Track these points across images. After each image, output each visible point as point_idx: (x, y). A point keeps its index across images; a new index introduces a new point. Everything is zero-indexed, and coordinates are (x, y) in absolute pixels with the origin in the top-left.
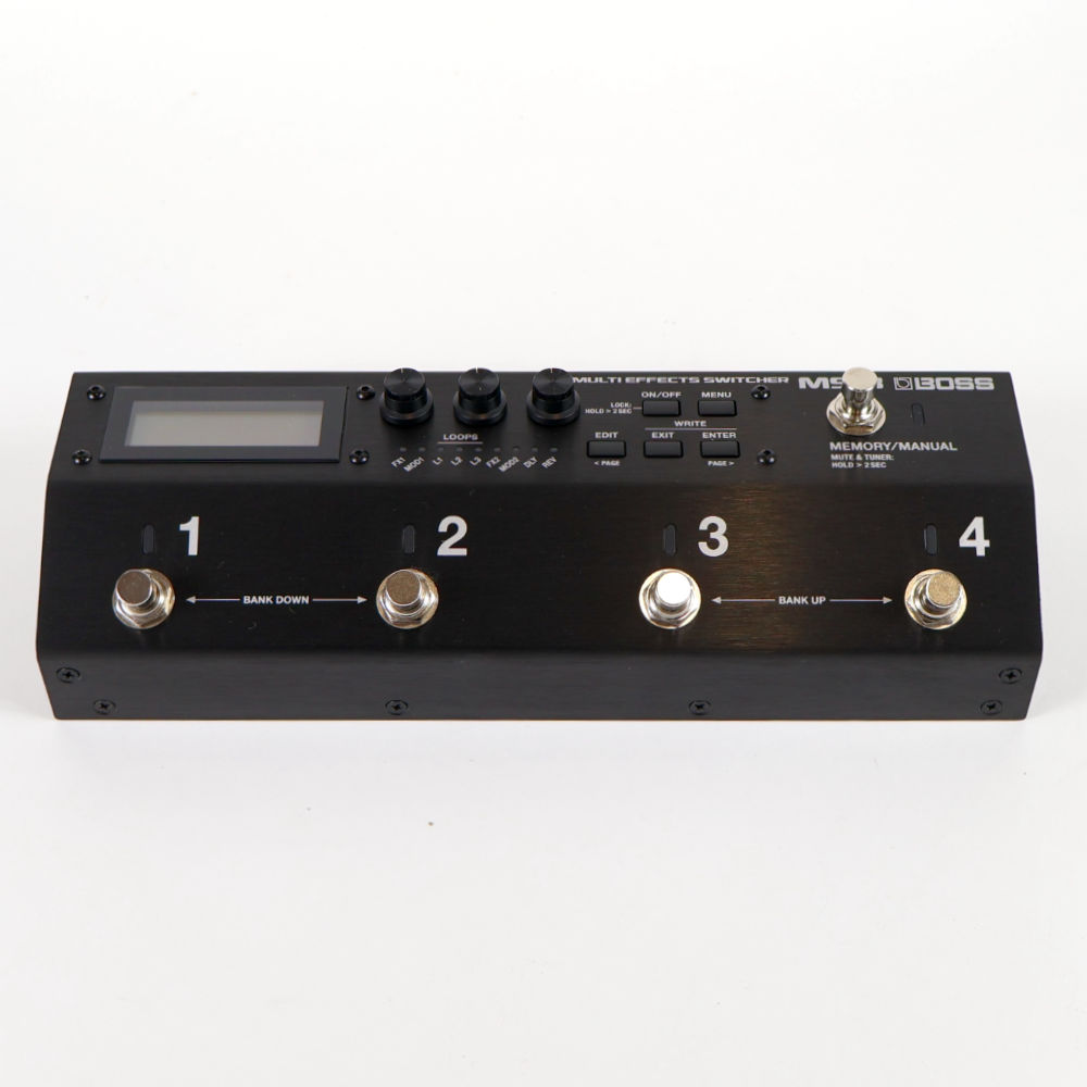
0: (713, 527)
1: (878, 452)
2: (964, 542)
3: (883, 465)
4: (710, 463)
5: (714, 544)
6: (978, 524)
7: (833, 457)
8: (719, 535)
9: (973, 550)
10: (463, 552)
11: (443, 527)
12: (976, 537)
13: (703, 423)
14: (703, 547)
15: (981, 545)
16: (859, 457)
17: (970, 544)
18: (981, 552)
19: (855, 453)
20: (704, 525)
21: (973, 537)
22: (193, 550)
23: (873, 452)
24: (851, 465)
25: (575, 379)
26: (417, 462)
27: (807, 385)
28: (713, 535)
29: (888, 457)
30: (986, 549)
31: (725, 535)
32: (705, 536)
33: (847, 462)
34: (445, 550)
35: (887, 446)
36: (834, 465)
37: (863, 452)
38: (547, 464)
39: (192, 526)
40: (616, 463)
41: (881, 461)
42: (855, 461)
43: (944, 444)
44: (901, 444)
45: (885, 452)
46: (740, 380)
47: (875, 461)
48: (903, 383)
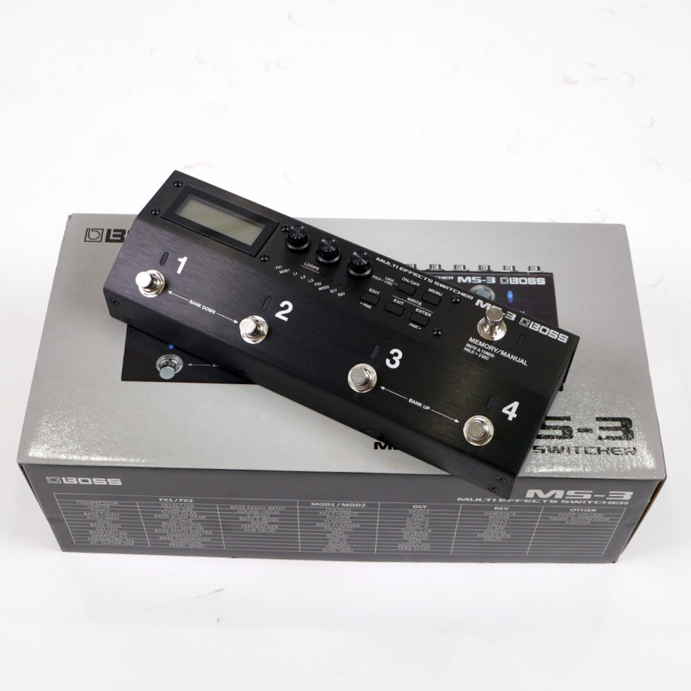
0: (396, 355)
1: (490, 351)
2: (505, 410)
3: (487, 358)
4: (411, 324)
5: (393, 362)
6: (515, 405)
7: (468, 345)
8: (397, 359)
9: (508, 416)
10: (286, 319)
11: (282, 305)
12: (511, 411)
13: (420, 304)
14: (388, 361)
15: (512, 415)
16: (479, 350)
17: (507, 412)
18: (510, 419)
19: (479, 347)
20: (392, 352)
21: (510, 410)
22: (179, 271)
23: (487, 350)
24: (473, 352)
25: (378, 259)
26: (286, 271)
27: (479, 305)
28: (394, 358)
29: (493, 356)
30: (514, 418)
31: (400, 360)
32: (391, 357)
33: (472, 349)
34: (279, 315)
35: (496, 350)
36: (465, 349)
37: (482, 348)
38: (340, 295)
39: (183, 261)
40: (369, 307)
41: (488, 356)
42: (476, 351)
43: (523, 360)
44: (503, 352)
45: (493, 352)
46: (451, 289)
47: (485, 355)
48: (525, 322)
